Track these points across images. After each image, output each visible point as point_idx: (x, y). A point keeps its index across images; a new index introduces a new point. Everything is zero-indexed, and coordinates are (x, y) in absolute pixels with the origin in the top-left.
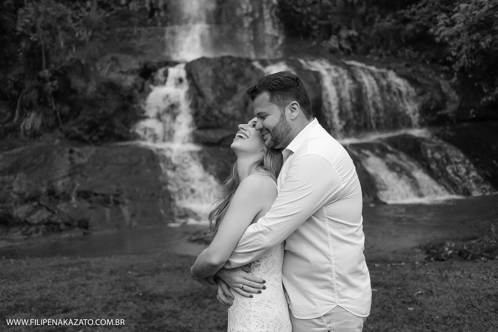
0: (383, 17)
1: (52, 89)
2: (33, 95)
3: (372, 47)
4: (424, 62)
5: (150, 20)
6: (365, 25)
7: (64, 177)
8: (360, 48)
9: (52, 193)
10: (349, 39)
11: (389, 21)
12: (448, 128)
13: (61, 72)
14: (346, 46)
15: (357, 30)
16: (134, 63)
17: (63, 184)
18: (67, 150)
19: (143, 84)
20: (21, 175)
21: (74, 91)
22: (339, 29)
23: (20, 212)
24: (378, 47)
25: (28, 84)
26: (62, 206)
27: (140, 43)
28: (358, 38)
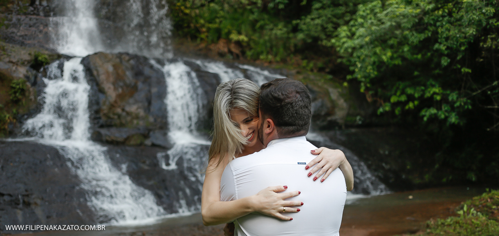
3: (262, 53)
4: (312, 70)
5: (31, 8)
6: (254, 30)
8: (249, 53)
10: (239, 43)
11: (280, 29)
14: (235, 50)
15: (246, 36)
22: (229, 33)
24: (268, 53)
28: (248, 43)
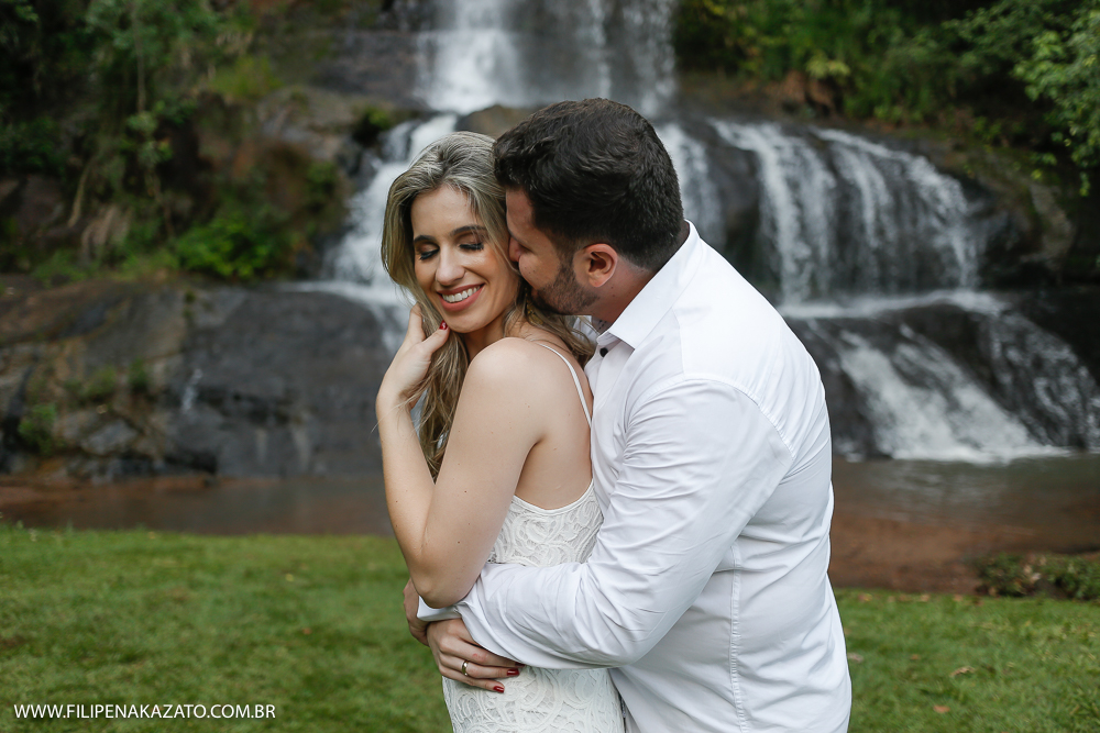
0: (909, 34)
1: (154, 159)
2: (114, 169)
3: (880, 101)
4: (996, 142)
5: (383, 17)
6: (866, 50)
7: (170, 355)
8: (850, 103)
9: (140, 390)
10: (829, 81)
11: (922, 45)
12: (1043, 293)
13: (178, 120)
14: (821, 97)
15: (848, 62)
16: (342, 109)
17: (167, 370)
18: (181, 294)
19: (359, 158)
20: (73, 346)
21: (206, 165)
22: (807, 57)
23: (67, 425)
24: (894, 102)
25: (105, 142)
26: (160, 419)
27: (358, 66)
28: (850, 80)
